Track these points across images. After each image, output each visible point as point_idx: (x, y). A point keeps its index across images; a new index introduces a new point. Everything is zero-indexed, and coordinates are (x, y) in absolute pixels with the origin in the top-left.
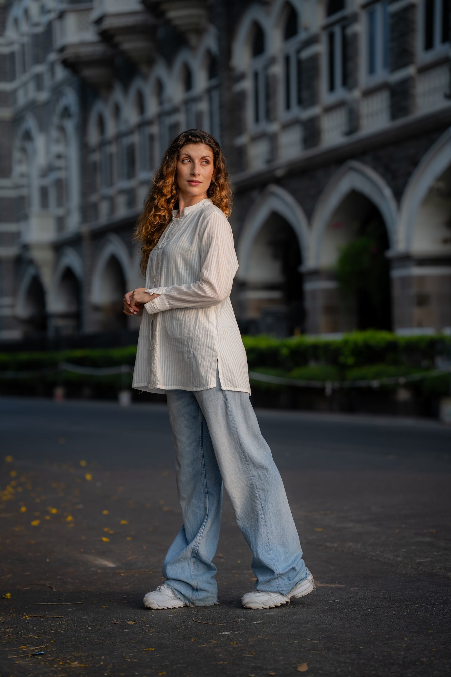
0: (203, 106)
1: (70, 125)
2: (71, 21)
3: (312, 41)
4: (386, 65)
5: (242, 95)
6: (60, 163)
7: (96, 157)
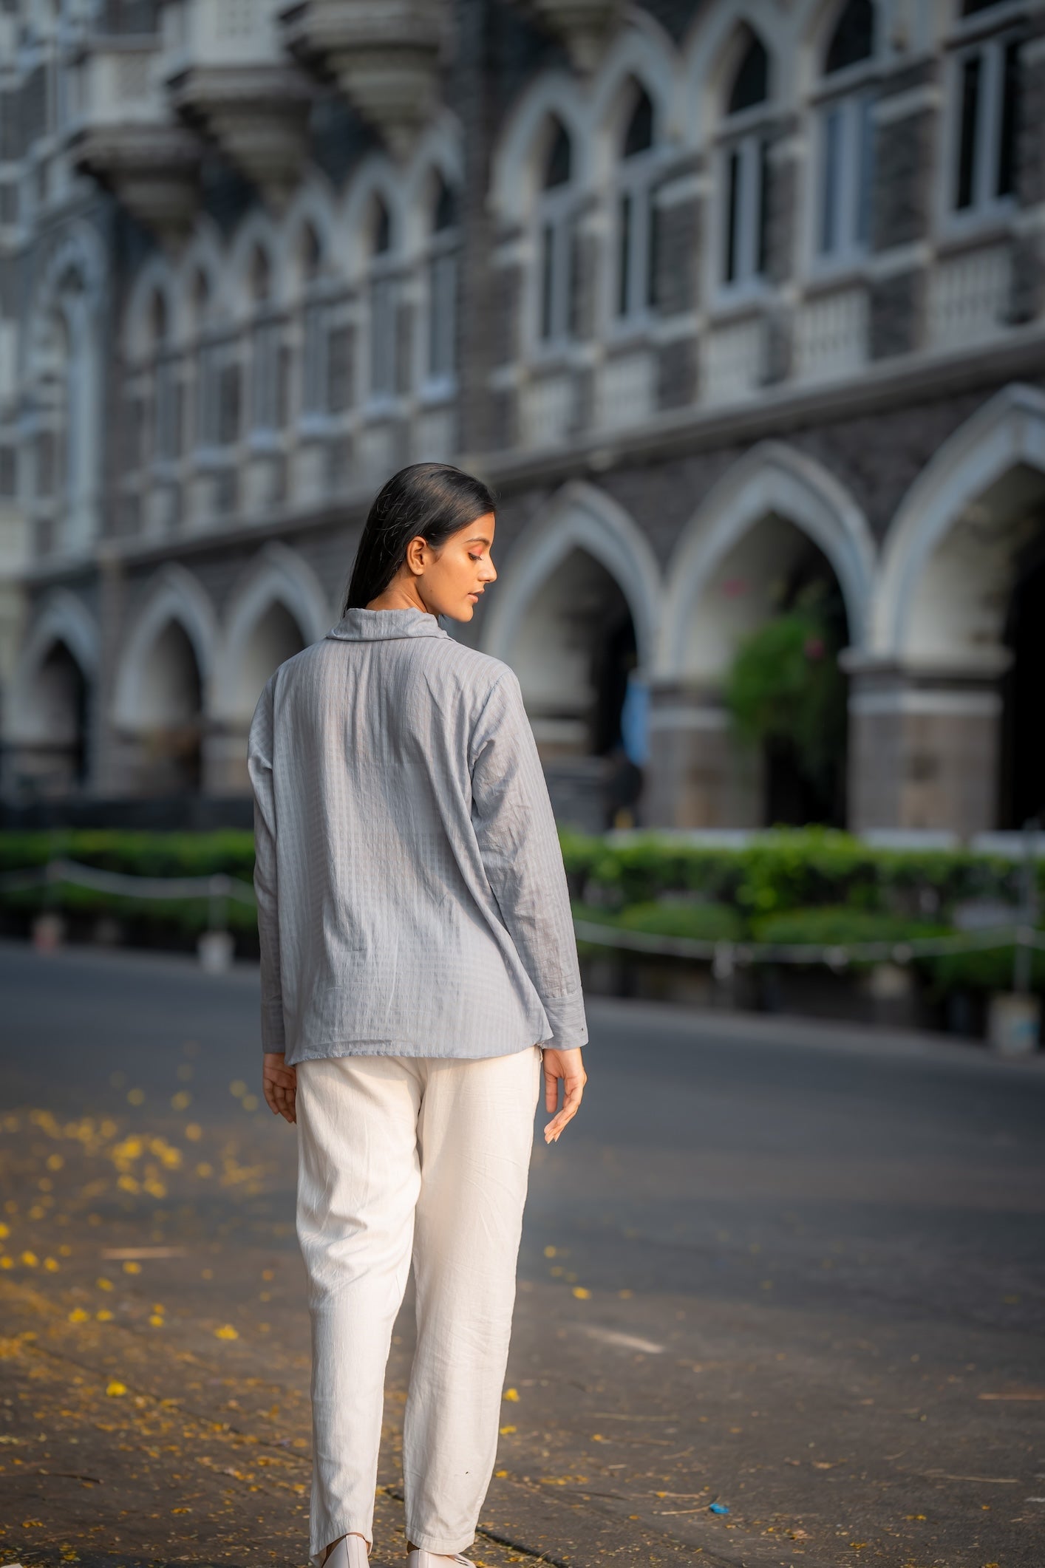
0: (416, 292)
1: (81, 310)
2: (104, 74)
3: (687, 167)
4: (862, 234)
5: (512, 276)
6: (52, 394)
7: (143, 388)
